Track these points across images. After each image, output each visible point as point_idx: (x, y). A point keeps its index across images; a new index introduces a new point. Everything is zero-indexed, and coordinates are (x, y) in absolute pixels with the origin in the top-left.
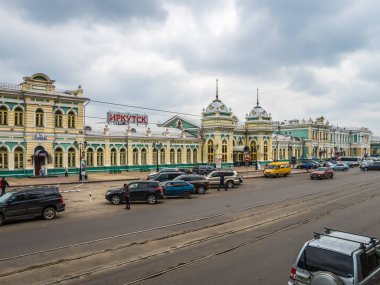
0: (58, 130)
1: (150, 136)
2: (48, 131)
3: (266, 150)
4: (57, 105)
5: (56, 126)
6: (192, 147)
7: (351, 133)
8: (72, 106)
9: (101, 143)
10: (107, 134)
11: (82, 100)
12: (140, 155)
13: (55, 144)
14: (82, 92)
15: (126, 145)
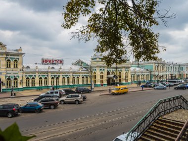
0: (8, 69)
1: (61, 70)
2: (3, 70)
3: (126, 76)
4: (7, 57)
5: (7, 67)
6: (85, 76)
7: (180, 66)
8: (16, 57)
9: (33, 75)
10: (37, 70)
11: (22, 54)
12: (55, 80)
13: (6, 76)
14: (21, 50)
15: (48, 76)
